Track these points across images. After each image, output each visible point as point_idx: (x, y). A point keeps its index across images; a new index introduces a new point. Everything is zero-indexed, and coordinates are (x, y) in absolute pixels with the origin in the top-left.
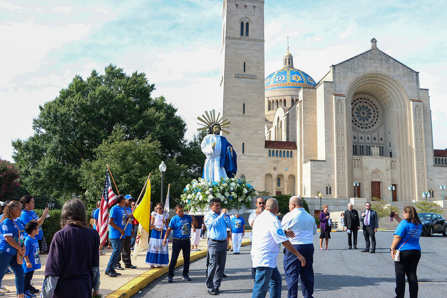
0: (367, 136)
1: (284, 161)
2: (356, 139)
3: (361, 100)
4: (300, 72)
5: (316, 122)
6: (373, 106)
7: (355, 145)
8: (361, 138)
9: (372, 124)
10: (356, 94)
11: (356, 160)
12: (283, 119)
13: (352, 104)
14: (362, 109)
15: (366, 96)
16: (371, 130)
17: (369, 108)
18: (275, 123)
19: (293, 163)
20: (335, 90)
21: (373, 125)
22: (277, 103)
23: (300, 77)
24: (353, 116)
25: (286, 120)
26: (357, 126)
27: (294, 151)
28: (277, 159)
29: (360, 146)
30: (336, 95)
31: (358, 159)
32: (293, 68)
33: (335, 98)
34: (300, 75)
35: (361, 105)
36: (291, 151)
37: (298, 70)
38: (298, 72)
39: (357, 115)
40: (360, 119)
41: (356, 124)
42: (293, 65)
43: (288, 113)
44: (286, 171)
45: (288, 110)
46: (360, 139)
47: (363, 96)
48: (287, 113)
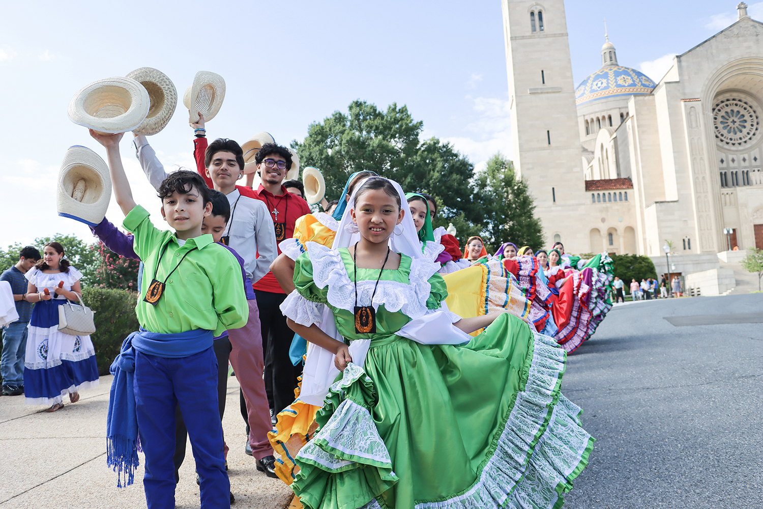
0: (742, 157)
1: (616, 206)
2: (725, 163)
3: (728, 103)
4: (629, 71)
5: (659, 145)
6: (748, 108)
7: (723, 172)
8: (733, 160)
9: (749, 136)
10: (718, 94)
11: (727, 194)
12: (609, 145)
13: (714, 109)
14: (731, 115)
15: (735, 95)
16: (748, 145)
17: (742, 112)
18: (598, 153)
19: (629, 210)
20: (684, 94)
21: (750, 139)
22: (598, 122)
23: (630, 78)
24: (716, 128)
25: (614, 147)
26: (724, 143)
27: (629, 191)
28: (604, 205)
29: (732, 173)
30: (685, 100)
31: (730, 192)
32: (617, 65)
33: (685, 106)
34: (629, 75)
35: (728, 109)
36: (626, 193)
37: (626, 68)
38: (626, 72)
39: (723, 126)
40: (729, 132)
41: (722, 141)
42: (616, 61)
43: (616, 137)
44: (621, 222)
45: (616, 131)
46: (731, 163)
47: (731, 96)
48: (614, 136)
